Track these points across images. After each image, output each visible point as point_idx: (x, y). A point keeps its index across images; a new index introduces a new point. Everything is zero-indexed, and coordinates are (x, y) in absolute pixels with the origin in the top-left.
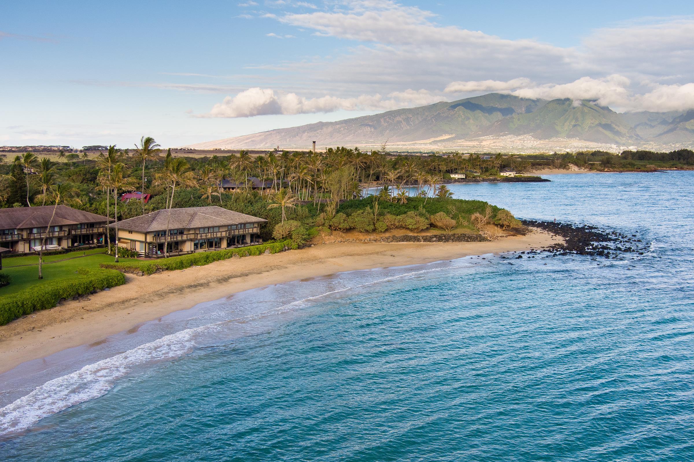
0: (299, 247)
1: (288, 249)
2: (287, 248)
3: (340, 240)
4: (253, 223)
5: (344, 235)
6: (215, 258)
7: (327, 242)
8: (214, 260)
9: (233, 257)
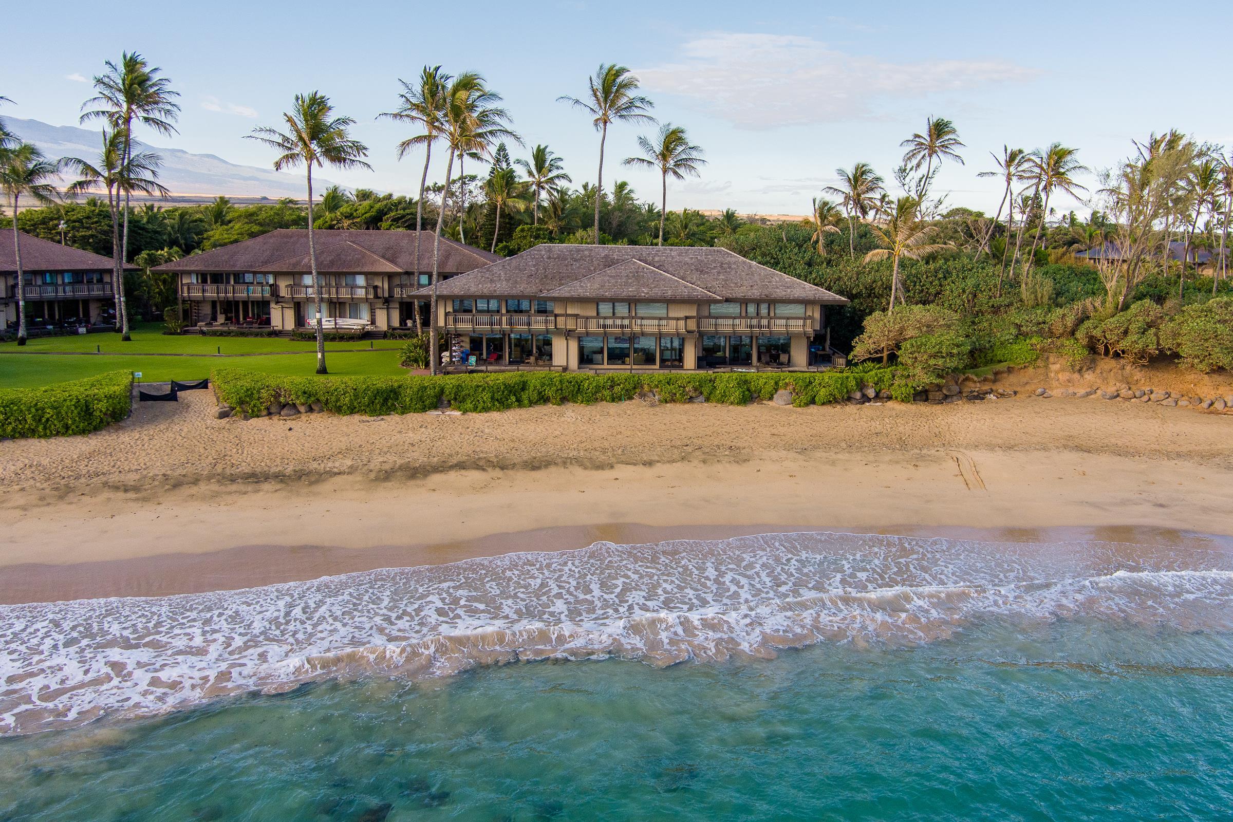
0: (922, 395)
1: (877, 397)
2: (871, 393)
3: (1111, 390)
4: (806, 302)
5: (1138, 375)
6: (549, 393)
7: (1056, 393)
8: (543, 399)
9: (637, 401)
